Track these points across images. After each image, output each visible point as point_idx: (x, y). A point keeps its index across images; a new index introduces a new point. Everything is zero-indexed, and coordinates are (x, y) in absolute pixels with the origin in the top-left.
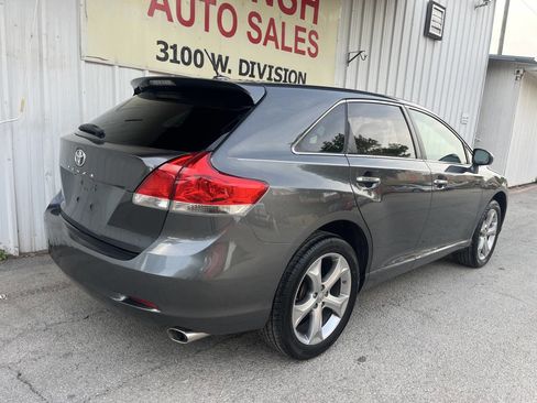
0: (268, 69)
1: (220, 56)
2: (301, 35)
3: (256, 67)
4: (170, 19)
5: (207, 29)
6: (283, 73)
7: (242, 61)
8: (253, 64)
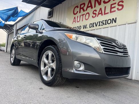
0: (99, 23)
1: (85, 25)
2: (113, 6)
3: (94, 24)
4: (76, 22)
5: (82, 21)
6: (104, 22)
7: (90, 24)
8: (93, 23)
